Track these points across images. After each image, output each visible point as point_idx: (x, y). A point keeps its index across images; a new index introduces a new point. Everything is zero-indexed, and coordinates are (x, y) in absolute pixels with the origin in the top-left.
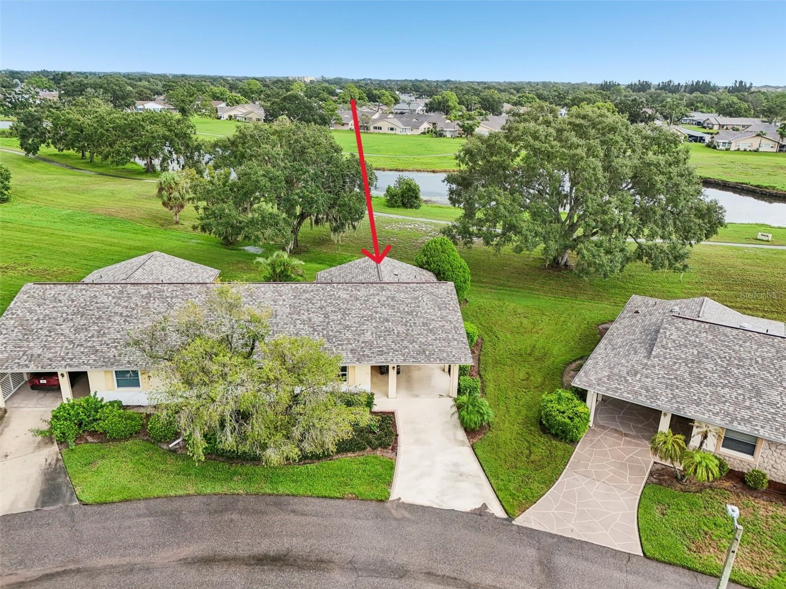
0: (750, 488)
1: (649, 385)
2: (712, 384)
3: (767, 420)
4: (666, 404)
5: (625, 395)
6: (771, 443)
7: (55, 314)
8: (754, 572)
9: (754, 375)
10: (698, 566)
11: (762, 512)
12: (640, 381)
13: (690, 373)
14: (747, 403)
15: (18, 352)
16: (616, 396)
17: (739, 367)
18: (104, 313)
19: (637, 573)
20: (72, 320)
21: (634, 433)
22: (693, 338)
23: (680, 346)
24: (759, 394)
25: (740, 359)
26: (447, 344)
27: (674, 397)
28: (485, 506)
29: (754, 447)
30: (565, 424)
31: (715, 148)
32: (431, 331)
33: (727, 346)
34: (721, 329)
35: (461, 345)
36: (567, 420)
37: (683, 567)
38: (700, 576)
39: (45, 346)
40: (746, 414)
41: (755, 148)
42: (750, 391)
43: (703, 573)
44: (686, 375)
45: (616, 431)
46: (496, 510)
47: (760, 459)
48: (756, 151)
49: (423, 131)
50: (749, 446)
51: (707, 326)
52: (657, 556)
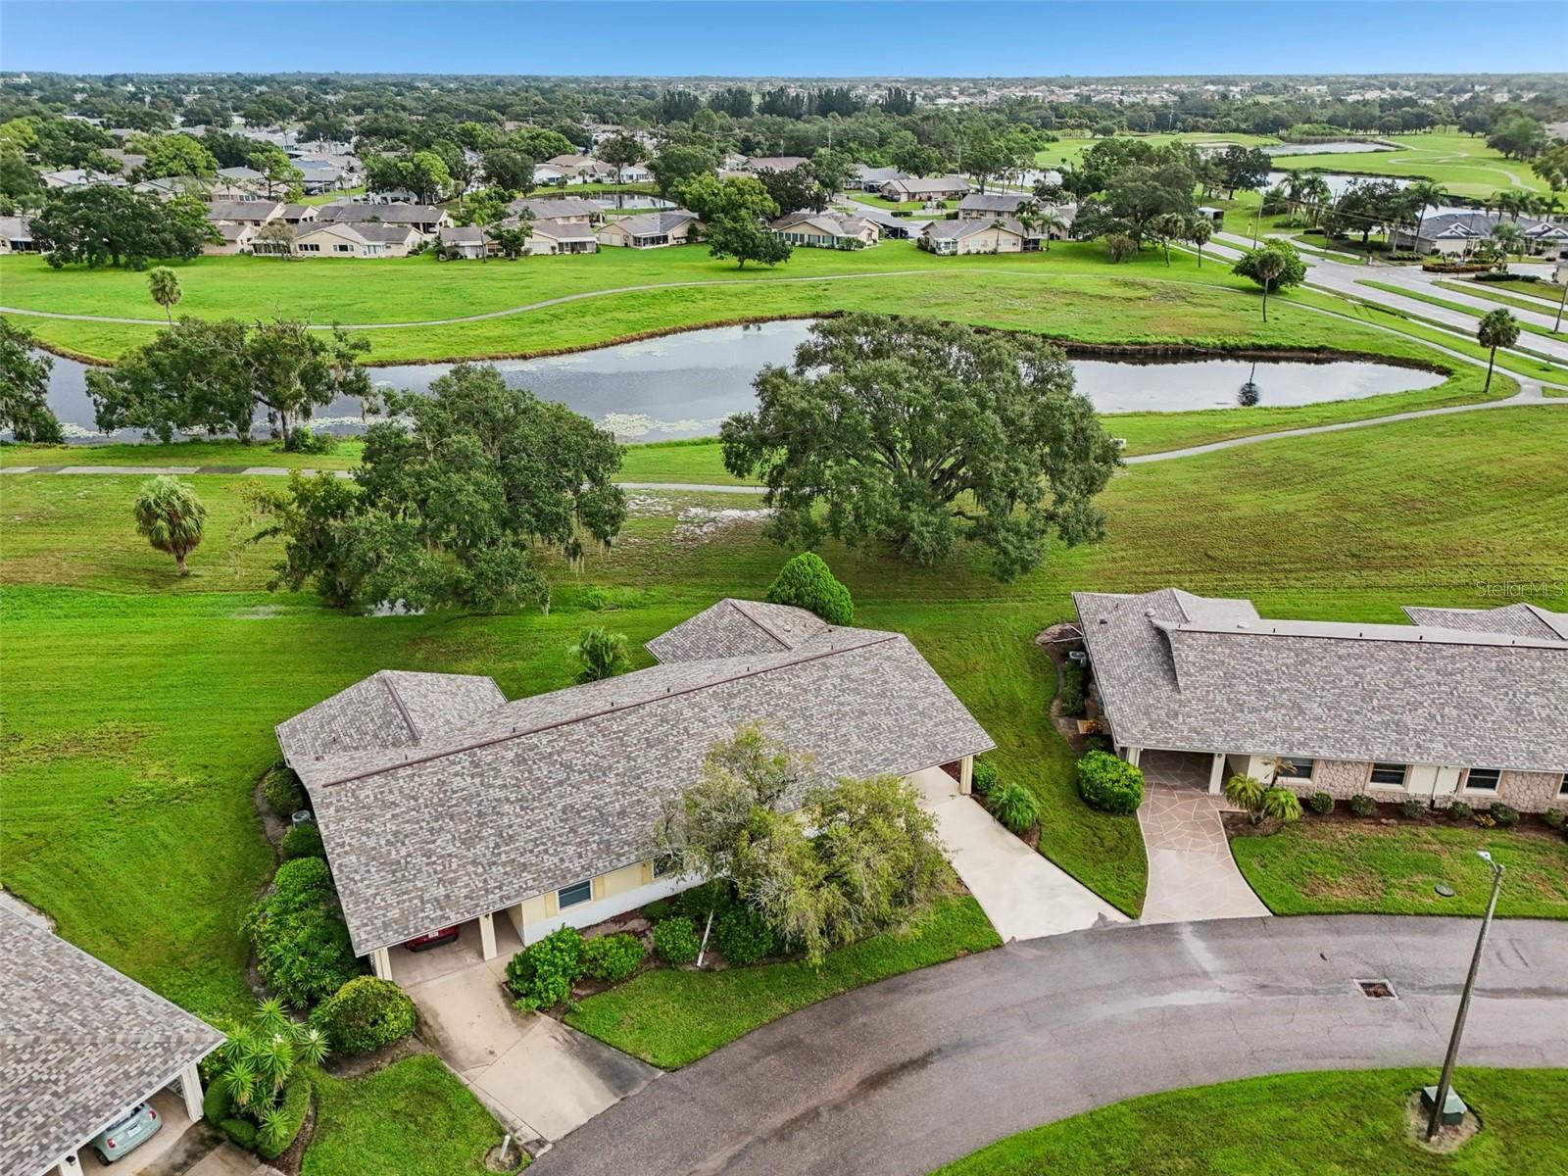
0: (1318, 814)
1: (1196, 725)
2: (1254, 710)
3: (1320, 738)
4: (1220, 745)
5: (1178, 744)
6: (1327, 762)
7: (408, 827)
8: (1367, 898)
9: (1287, 689)
10: (1324, 909)
11: (1339, 836)
12: (1184, 723)
13: (1229, 700)
14: (1296, 724)
15: (410, 900)
16: (1169, 747)
17: (1270, 682)
18: (479, 805)
19: (1279, 933)
20: (442, 828)
21: (1179, 783)
22: (1210, 656)
23: (1202, 669)
24: (1302, 712)
25: (1267, 672)
26: (952, 729)
27: (1227, 735)
28: (1101, 917)
29: (1310, 769)
30: (1126, 795)
31: (933, 251)
32: (922, 713)
33: (1248, 659)
34: (1233, 637)
35: (970, 725)
36: (1126, 790)
37: (1311, 914)
38: (1330, 918)
39: (440, 880)
40: (1299, 736)
41: (990, 248)
42: (1292, 709)
43: (1330, 914)
44: (1226, 705)
45: (1164, 786)
46: (1116, 917)
47: (1318, 780)
48: (994, 253)
49: (410, 249)
50: (1305, 769)
51: (1217, 637)
52: (1286, 911)
